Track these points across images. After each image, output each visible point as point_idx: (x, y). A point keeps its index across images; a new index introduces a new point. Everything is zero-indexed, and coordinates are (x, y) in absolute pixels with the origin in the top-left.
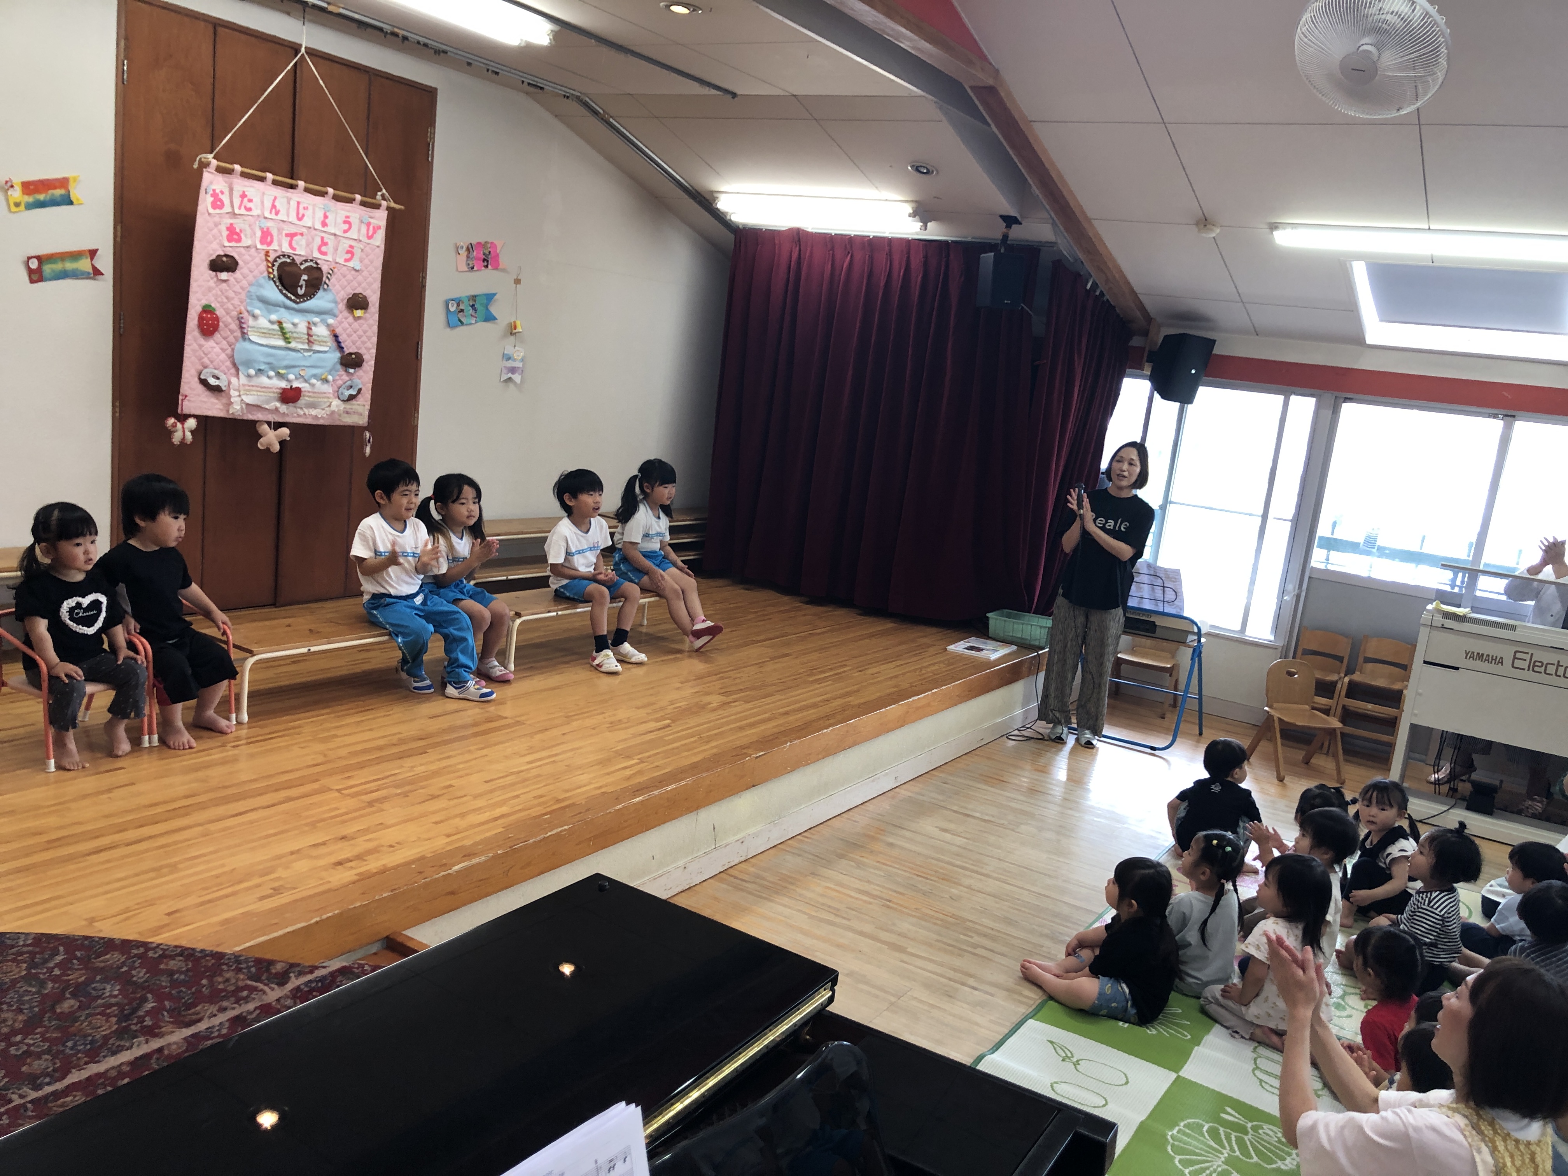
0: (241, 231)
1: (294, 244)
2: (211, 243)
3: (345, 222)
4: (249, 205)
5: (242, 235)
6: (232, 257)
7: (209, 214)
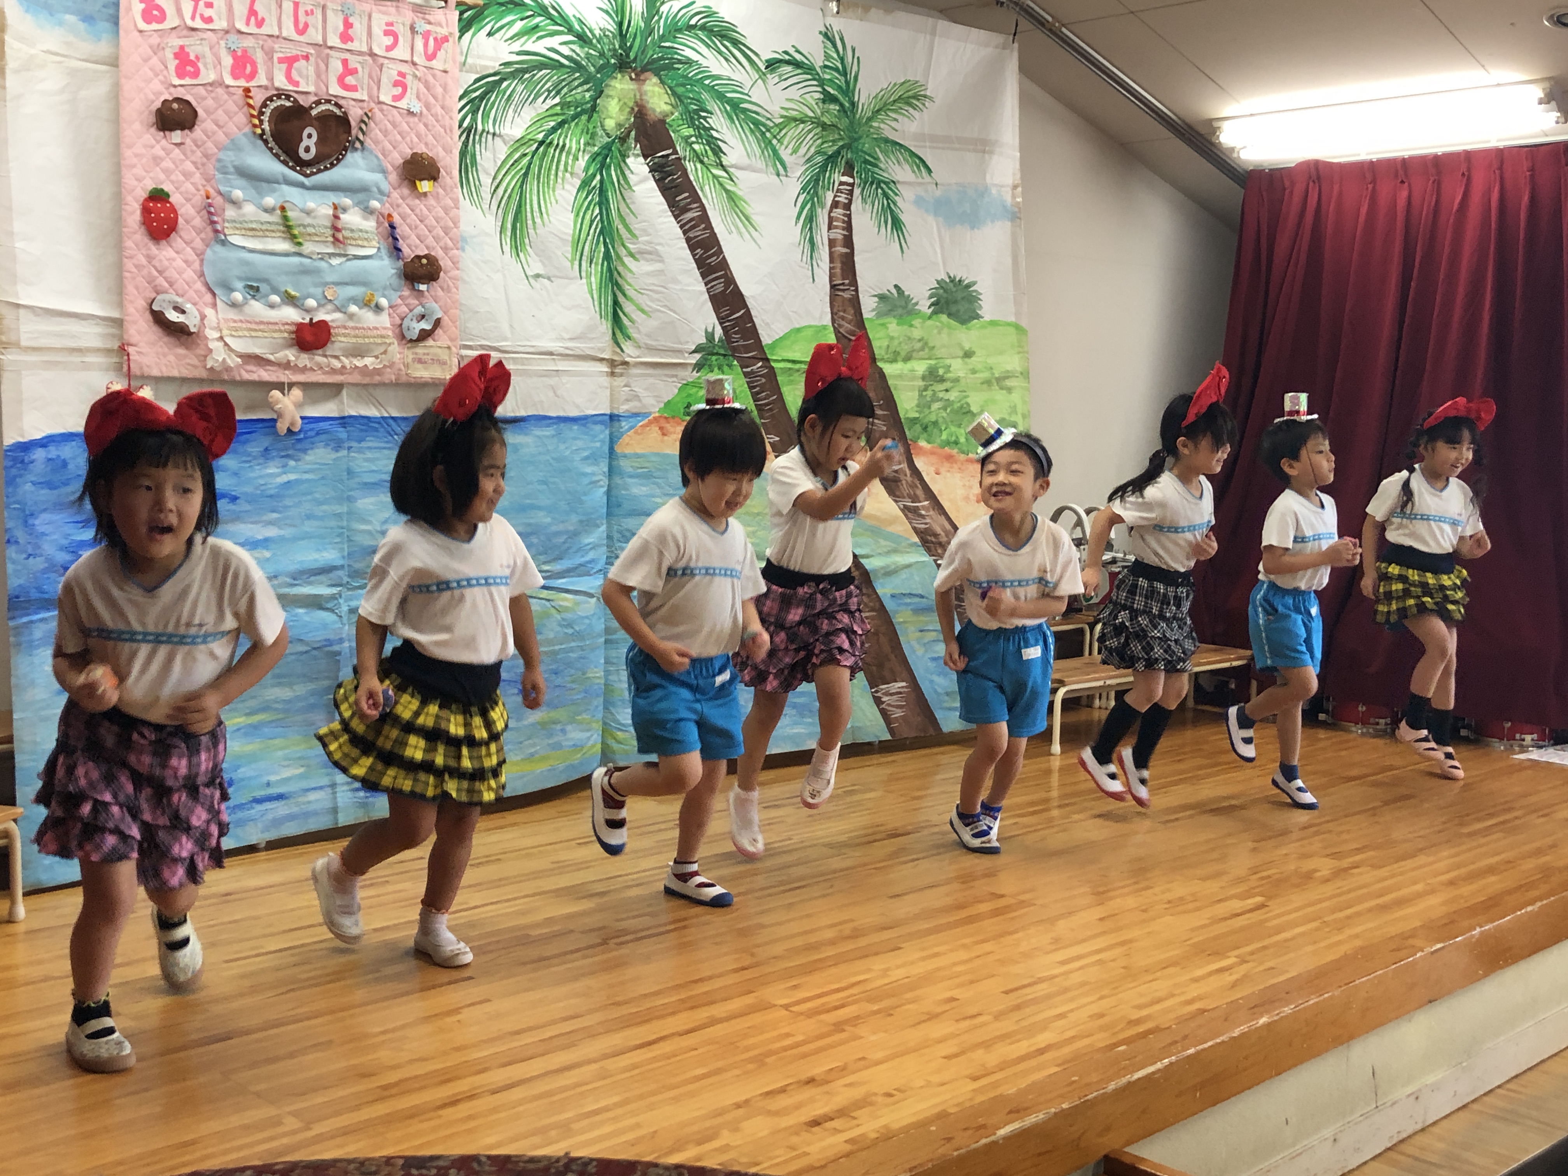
0: (197, 58)
1: (295, 75)
2: (149, 81)
3: (387, 33)
4: (208, 13)
5: (200, 65)
6: (188, 102)
7: (141, 32)
